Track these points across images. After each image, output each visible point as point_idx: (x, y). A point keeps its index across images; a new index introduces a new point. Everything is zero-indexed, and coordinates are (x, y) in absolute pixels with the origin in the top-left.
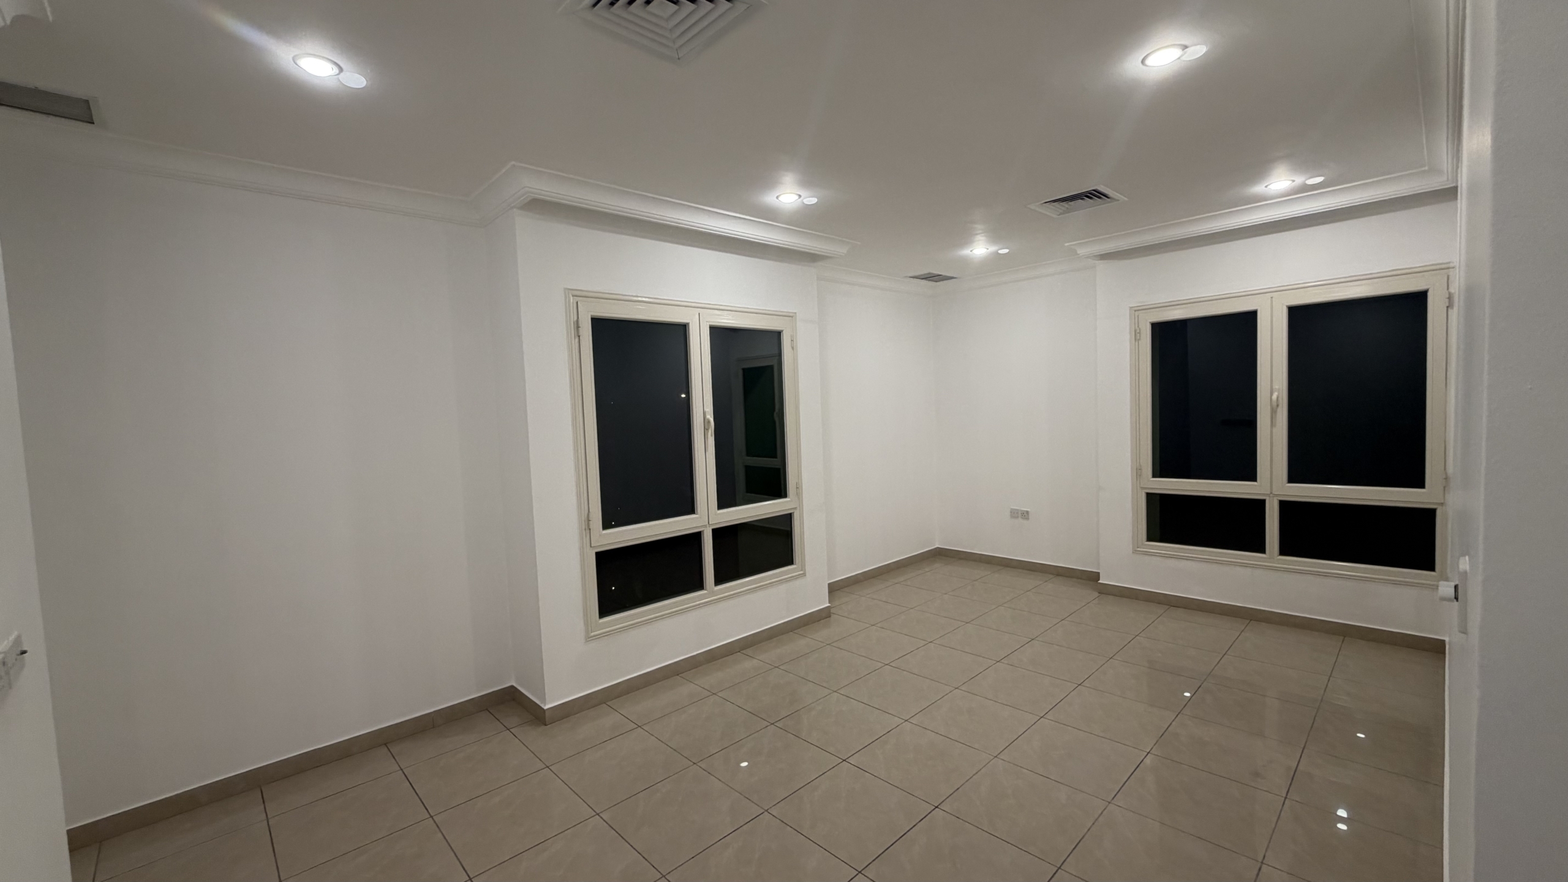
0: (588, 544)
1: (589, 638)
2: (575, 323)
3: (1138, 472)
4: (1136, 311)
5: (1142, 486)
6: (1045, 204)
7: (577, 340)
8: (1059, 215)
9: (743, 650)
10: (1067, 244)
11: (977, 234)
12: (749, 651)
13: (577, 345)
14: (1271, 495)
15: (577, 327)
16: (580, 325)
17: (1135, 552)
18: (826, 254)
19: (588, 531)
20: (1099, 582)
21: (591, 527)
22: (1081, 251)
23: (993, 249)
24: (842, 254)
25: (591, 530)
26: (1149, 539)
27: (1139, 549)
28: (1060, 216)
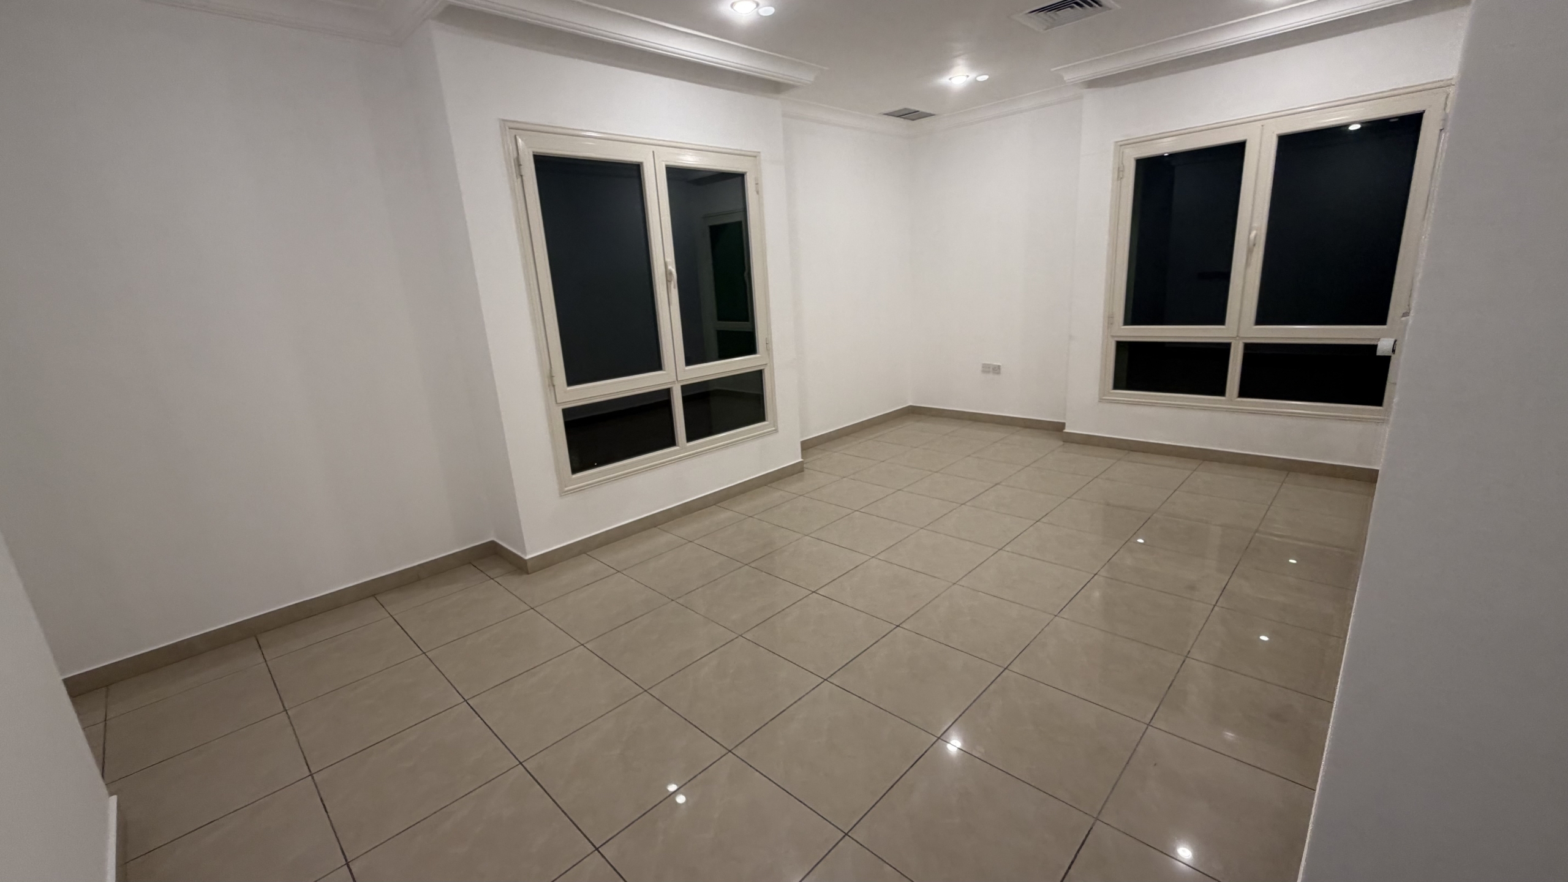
0: (554, 403)
1: (563, 493)
2: (516, 160)
3: (1110, 319)
4: (1121, 145)
5: (1112, 334)
6: (1030, 14)
7: (519, 180)
8: (1046, 29)
9: (718, 503)
10: (1053, 70)
11: (956, 57)
12: (725, 504)
13: (520, 186)
14: (1238, 338)
15: (518, 164)
16: (522, 163)
17: (1101, 400)
18: (792, 82)
19: (552, 388)
20: (1065, 431)
21: (555, 383)
22: (1068, 77)
23: (972, 76)
24: (808, 82)
25: (556, 387)
26: (1117, 386)
27: (1104, 398)
28: (1048, 30)
